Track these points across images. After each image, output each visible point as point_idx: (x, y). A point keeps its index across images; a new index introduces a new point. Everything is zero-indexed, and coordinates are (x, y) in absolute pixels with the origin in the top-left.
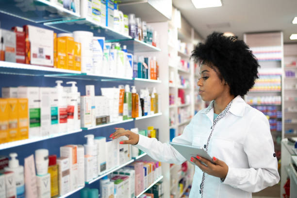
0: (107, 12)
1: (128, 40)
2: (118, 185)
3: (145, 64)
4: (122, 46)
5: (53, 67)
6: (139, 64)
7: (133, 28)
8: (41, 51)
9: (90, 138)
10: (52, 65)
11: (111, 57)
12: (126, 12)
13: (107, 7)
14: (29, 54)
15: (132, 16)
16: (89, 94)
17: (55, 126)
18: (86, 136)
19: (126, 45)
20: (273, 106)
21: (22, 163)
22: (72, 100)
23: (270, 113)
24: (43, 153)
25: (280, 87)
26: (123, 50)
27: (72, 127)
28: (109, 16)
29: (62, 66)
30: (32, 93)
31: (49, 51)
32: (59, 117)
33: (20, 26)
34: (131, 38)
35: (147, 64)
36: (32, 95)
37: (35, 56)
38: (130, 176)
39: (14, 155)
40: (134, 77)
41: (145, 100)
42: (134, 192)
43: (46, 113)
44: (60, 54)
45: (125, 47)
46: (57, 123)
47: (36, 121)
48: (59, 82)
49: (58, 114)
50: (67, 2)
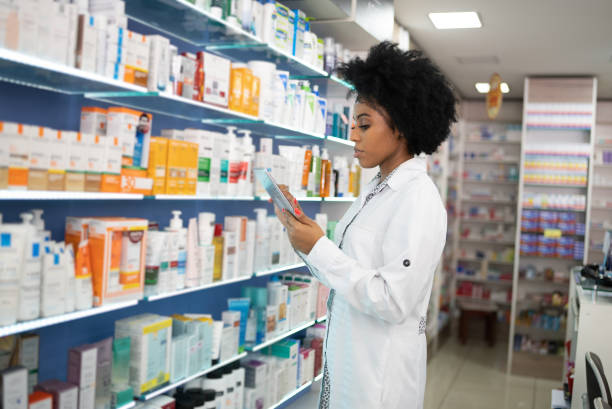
0: (295, 35)
1: (322, 77)
2: (293, 293)
3: (344, 117)
4: (311, 87)
5: (226, 107)
6: (336, 116)
7: (330, 59)
8: (215, 85)
9: (262, 213)
10: (226, 104)
11: (297, 102)
12: (321, 35)
13: (296, 29)
14: (202, 88)
15: (329, 41)
16: (264, 151)
17: (223, 184)
18: (256, 210)
19: (318, 84)
20: (569, 211)
21: (186, 225)
22: (246, 155)
23: (564, 226)
24: (207, 219)
25: (585, 179)
26: (313, 92)
27: (240, 191)
28: (297, 42)
29: (236, 108)
30: (203, 137)
31: (224, 87)
32: (229, 174)
33: (192, 52)
34: (326, 74)
35: (347, 117)
36: (203, 141)
37: (208, 91)
38: (310, 285)
39: (177, 213)
40: (326, 135)
41: (341, 173)
42: (314, 310)
43: (216, 167)
44: (235, 91)
45: (316, 88)
46: (226, 181)
47: (205, 174)
48: (231, 129)
49: (229, 169)
50: (246, 21)
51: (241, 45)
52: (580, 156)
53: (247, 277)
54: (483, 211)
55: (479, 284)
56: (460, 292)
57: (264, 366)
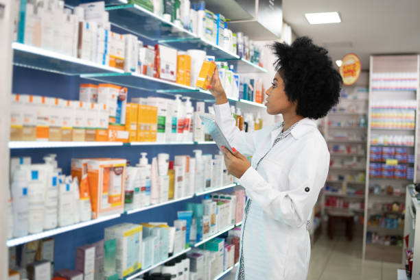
0: (218, 31)
1: (235, 59)
2: (219, 207)
3: (250, 86)
4: (229, 66)
5: (175, 82)
6: (245, 86)
7: (240, 47)
8: (167, 67)
9: (198, 153)
10: (174, 80)
12: (235, 30)
13: (218, 27)
14: (159, 69)
15: (240, 34)
16: (199, 110)
17: (174, 134)
18: (194, 151)
19: (233, 64)
20: (403, 147)
21: (150, 162)
22: (188, 114)
23: (399, 157)
24: (164, 158)
25: (413, 124)
26: (230, 69)
27: (184, 138)
28: (220, 35)
29: (181, 82)
30: (160, 103)
31: (173, 68)
32: (178, 127)
33: (152, 45)
34: (238, 57)
35: (253, 86)
36: (159, 105)
37: (163, 71)
38: (231, 201)
39: (144, 154)
40: (239, 99)
41: (249, 125)
42: (234, 218)
43: (169, 122)
44: (180, 71)
45: (232, 67)
46: (175, 132)
47: (162, 127)
48: (178, 96)
49: (177, 124)
50: (186, 22)
51: (182, 39)
52: (409, 109)
53: (190, 196)
54: (343, 148)
55: (340, 198)
56: (328, 203)
57: (202, 257)
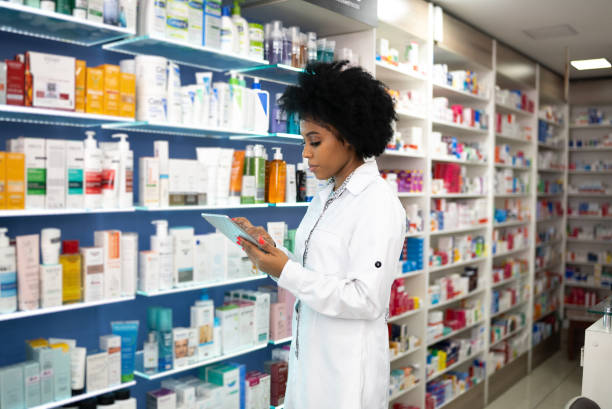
0: (204, 22)
2: (225, 313)
5: (73, 111)
7: (276, 45)
8: (52, 87)
10: (72, 107)
13: (204, 14)
14: (30, 93)
15: (275, 25)
16: (158, 155)
17: (75, 196)
22: (114, 162)
28: (208, 28)
29: (95, 110)
30: (32, 146)
31: (68, 88)
32: (85, 185)
34: (266, 62)
36: (32, 151)
37: (40, 94)
38: (255, 303)
39: (2, 230)
40: (272, 132)
41: (308, 175)
42: (266, 331)
44: (90, 92)
45: (256, 80)
48: (90, 134)
49: (84, 180)
50: (110, 12)
54: (594, 207)
55: (591, 290)
56: (570, 300)
57: (172, 397)
